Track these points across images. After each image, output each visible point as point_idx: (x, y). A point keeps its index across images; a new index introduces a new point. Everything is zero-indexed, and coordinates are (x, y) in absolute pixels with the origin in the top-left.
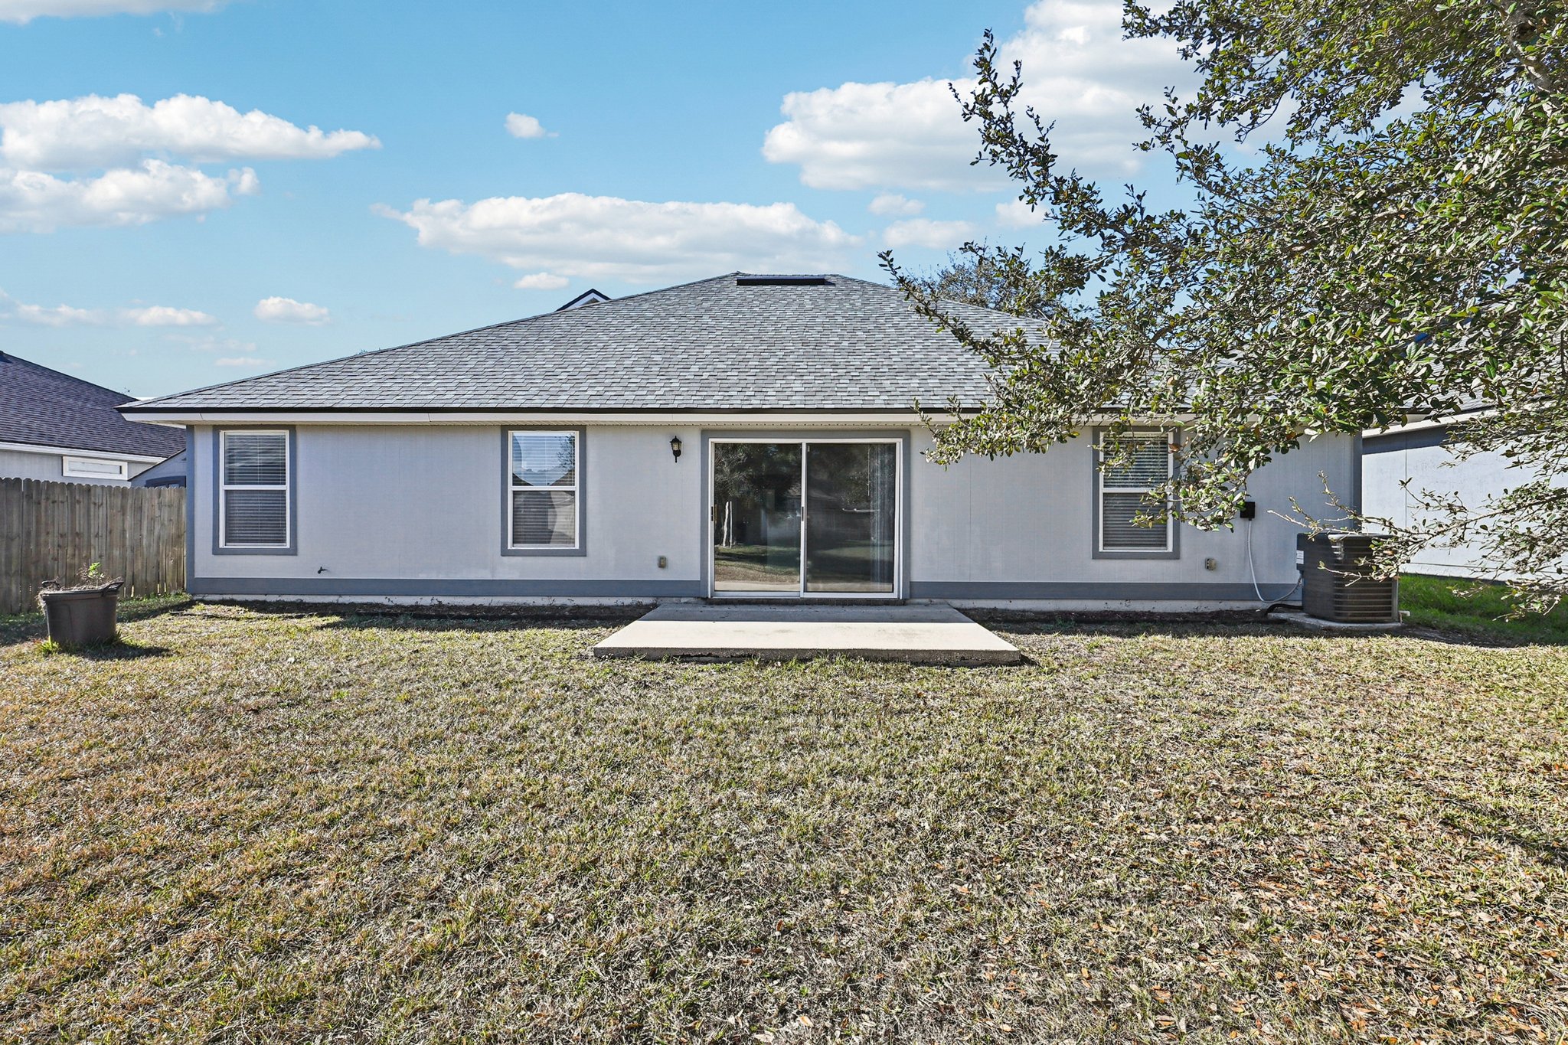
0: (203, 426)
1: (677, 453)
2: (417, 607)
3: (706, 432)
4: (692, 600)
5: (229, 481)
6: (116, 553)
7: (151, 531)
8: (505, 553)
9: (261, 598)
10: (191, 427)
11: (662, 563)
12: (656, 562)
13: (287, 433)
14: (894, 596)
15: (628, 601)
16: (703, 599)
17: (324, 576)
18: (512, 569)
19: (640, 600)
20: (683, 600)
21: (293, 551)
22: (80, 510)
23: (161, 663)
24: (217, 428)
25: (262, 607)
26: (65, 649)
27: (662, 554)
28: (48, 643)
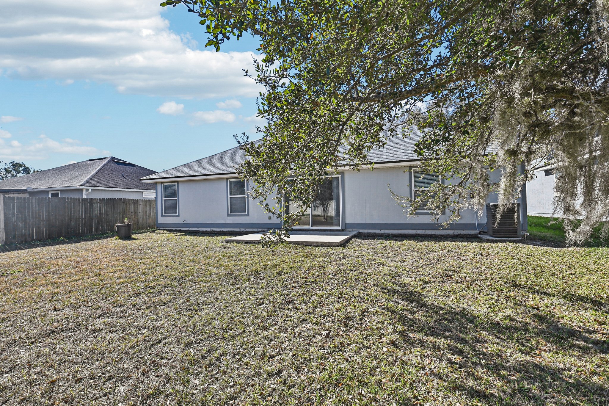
0: (159, 183)
2: (206, 231)
5: (165, 197)
6: (145, 217)
7: (153, 211)
8: (228, 215)
9: (172, 229)
10: (156, 183)
11: (270, 218)
12: (268, 219)
13: (176, 183)
14: (340, 228)
15: (260, 230)
17: (185, 222)
18: (230, 220)
19: (264, 229)
21: (178, 216)
22: (136, 206)
23: (136, 242)
24: (162, 183)
25: (170, 231)
26: (120, 238)
27: (270, 216)
28: (117, 237)
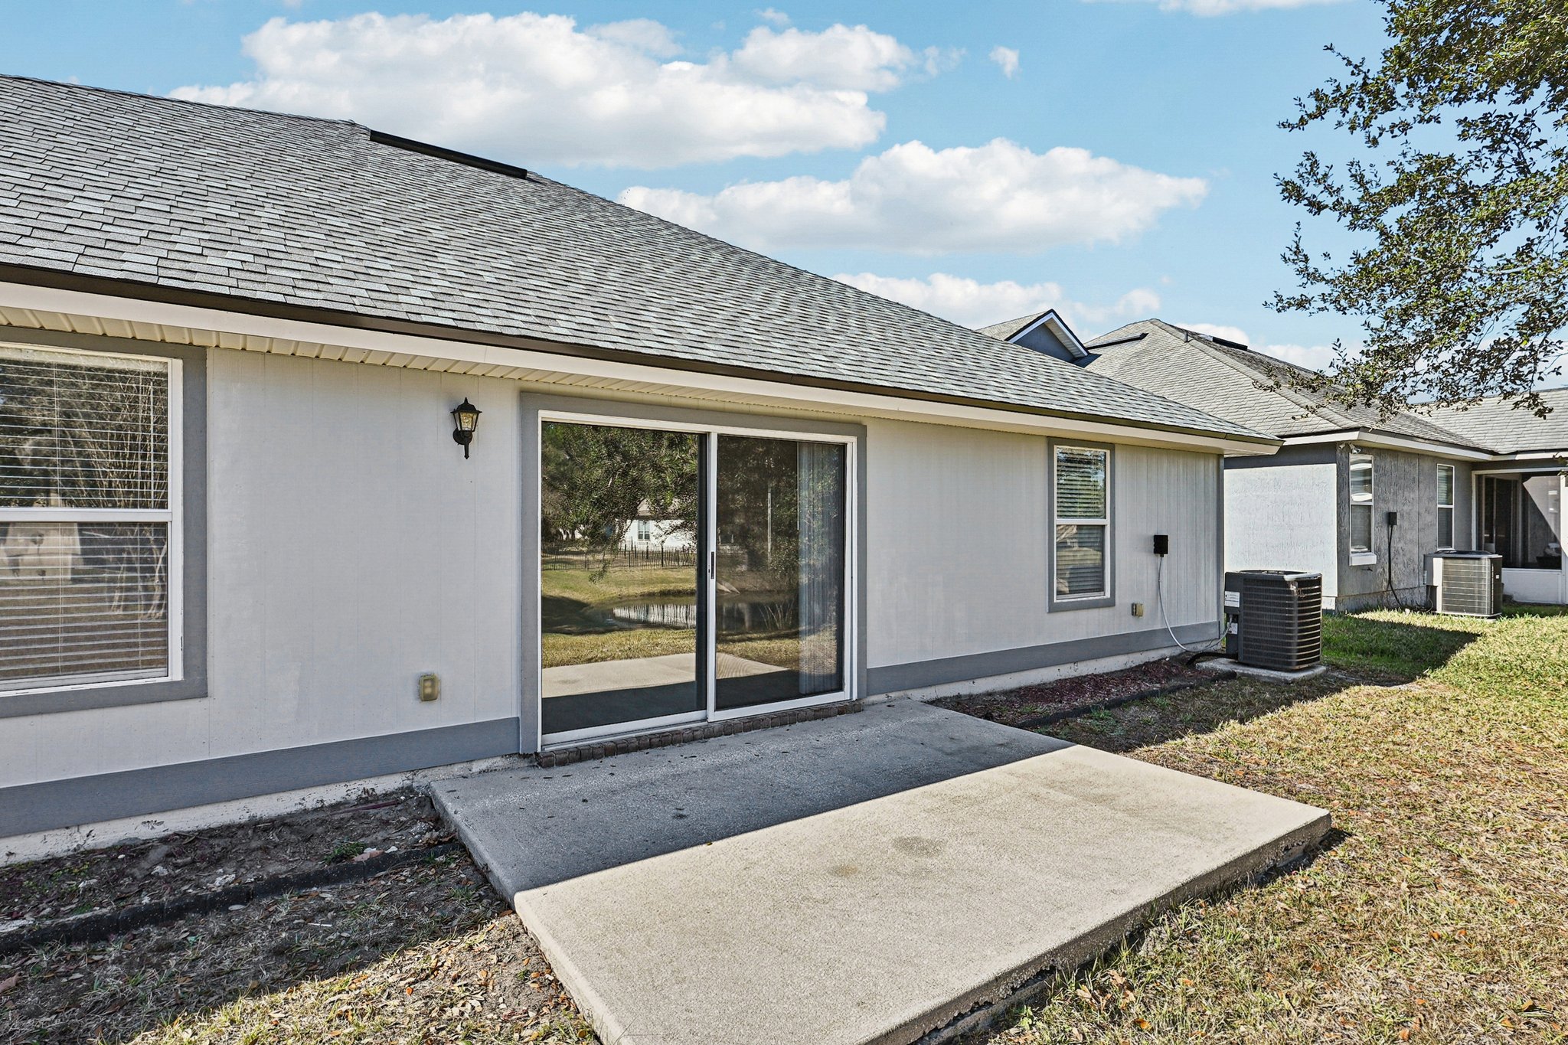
1: (463, 437)
3: (530, 397)
4: (499, 762)
11: (428, 691)
12: (412, 688)
14: (844, 696)
15: (333, 794)
16: (525, 756)
19: (369, 784)
20: (478, 766)
27: (426, 669)
